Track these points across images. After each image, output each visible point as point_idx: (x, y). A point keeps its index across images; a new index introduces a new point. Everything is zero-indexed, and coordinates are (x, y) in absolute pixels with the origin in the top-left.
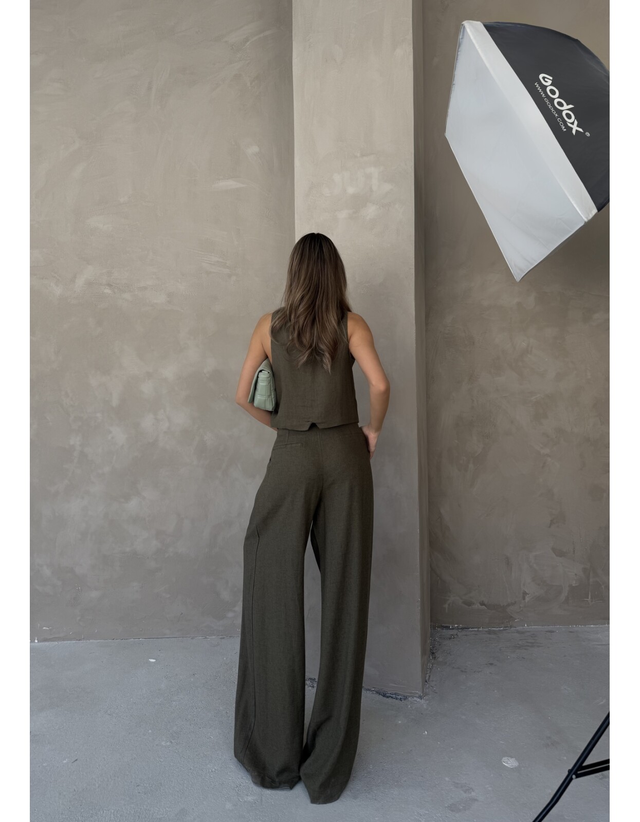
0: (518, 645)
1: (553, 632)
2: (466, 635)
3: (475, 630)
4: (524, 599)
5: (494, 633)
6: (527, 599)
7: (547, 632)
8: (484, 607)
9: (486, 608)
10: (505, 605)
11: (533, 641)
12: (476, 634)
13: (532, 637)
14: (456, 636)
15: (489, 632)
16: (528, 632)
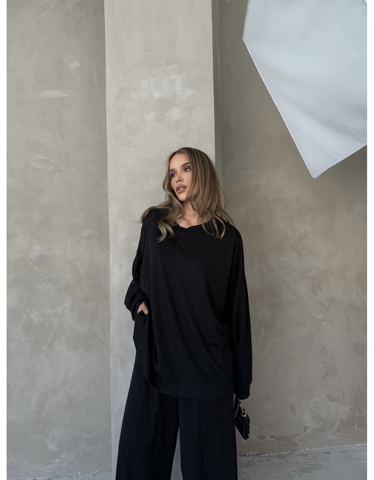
0: (304, 469)
1: (329, 453)
2: (260, 461)
3: (267, 456)
4: (305, 431)
5: (283, 457)
6: (308, 431)
7: (324, 453)
8: (274, 439)
9: (276, 440)
10: (291, 436)
11: (315, 463)
12: (268, 460)
13: (313, 459)
14: (252, 463)
15: (279, 457)
16: (310, 454)
